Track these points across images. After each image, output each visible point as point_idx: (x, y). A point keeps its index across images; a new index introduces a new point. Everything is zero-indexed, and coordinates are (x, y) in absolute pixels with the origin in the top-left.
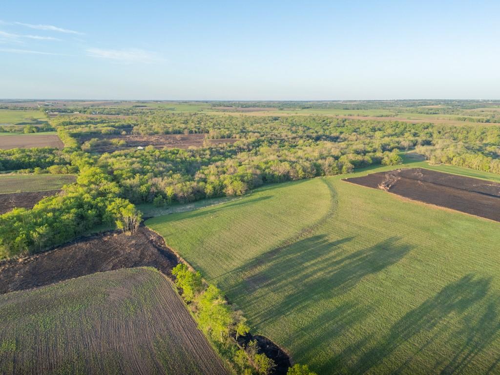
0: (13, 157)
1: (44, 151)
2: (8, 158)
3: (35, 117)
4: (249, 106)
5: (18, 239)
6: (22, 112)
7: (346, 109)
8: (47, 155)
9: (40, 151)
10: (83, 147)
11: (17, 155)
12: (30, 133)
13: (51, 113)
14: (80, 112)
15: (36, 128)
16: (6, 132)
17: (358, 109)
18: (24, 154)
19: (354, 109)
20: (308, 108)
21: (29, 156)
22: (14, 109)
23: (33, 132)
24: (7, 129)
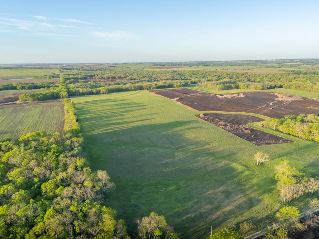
0: (39, 85)
1: (50, 83)
2: (37, 85)
3: (54, 73)
4: (176, 65)
5: (35, 97)
6: (49, 70)
7: (231, 66)
8: (51, 84)
9: (49, 83)
10: (66, 82)
11: (40, 84)
12: (49, 78)
13: (63, 70)
14: (77, 70)
15: (53, 76)
16: (39, 78)
17: (239, 66)
18: (43, 84)
19: (236, 66)
20: (207, 65)
21: (45, 85)
22: (46, 69)
23: (51, 78)
24: (40, 77)
